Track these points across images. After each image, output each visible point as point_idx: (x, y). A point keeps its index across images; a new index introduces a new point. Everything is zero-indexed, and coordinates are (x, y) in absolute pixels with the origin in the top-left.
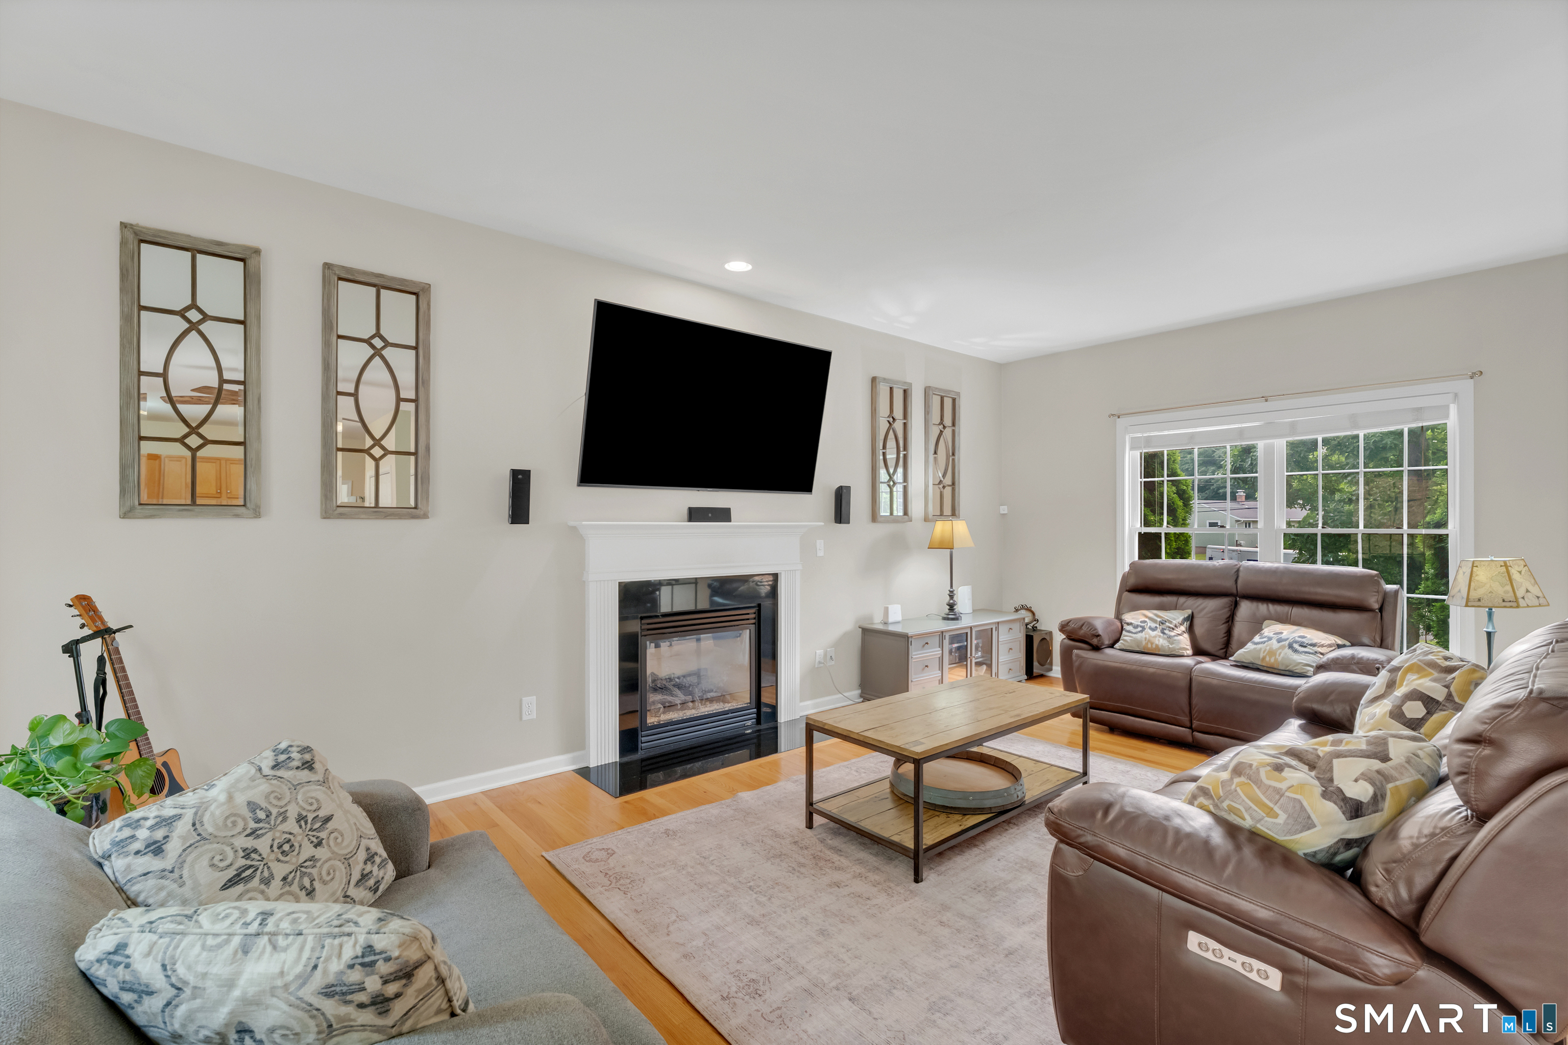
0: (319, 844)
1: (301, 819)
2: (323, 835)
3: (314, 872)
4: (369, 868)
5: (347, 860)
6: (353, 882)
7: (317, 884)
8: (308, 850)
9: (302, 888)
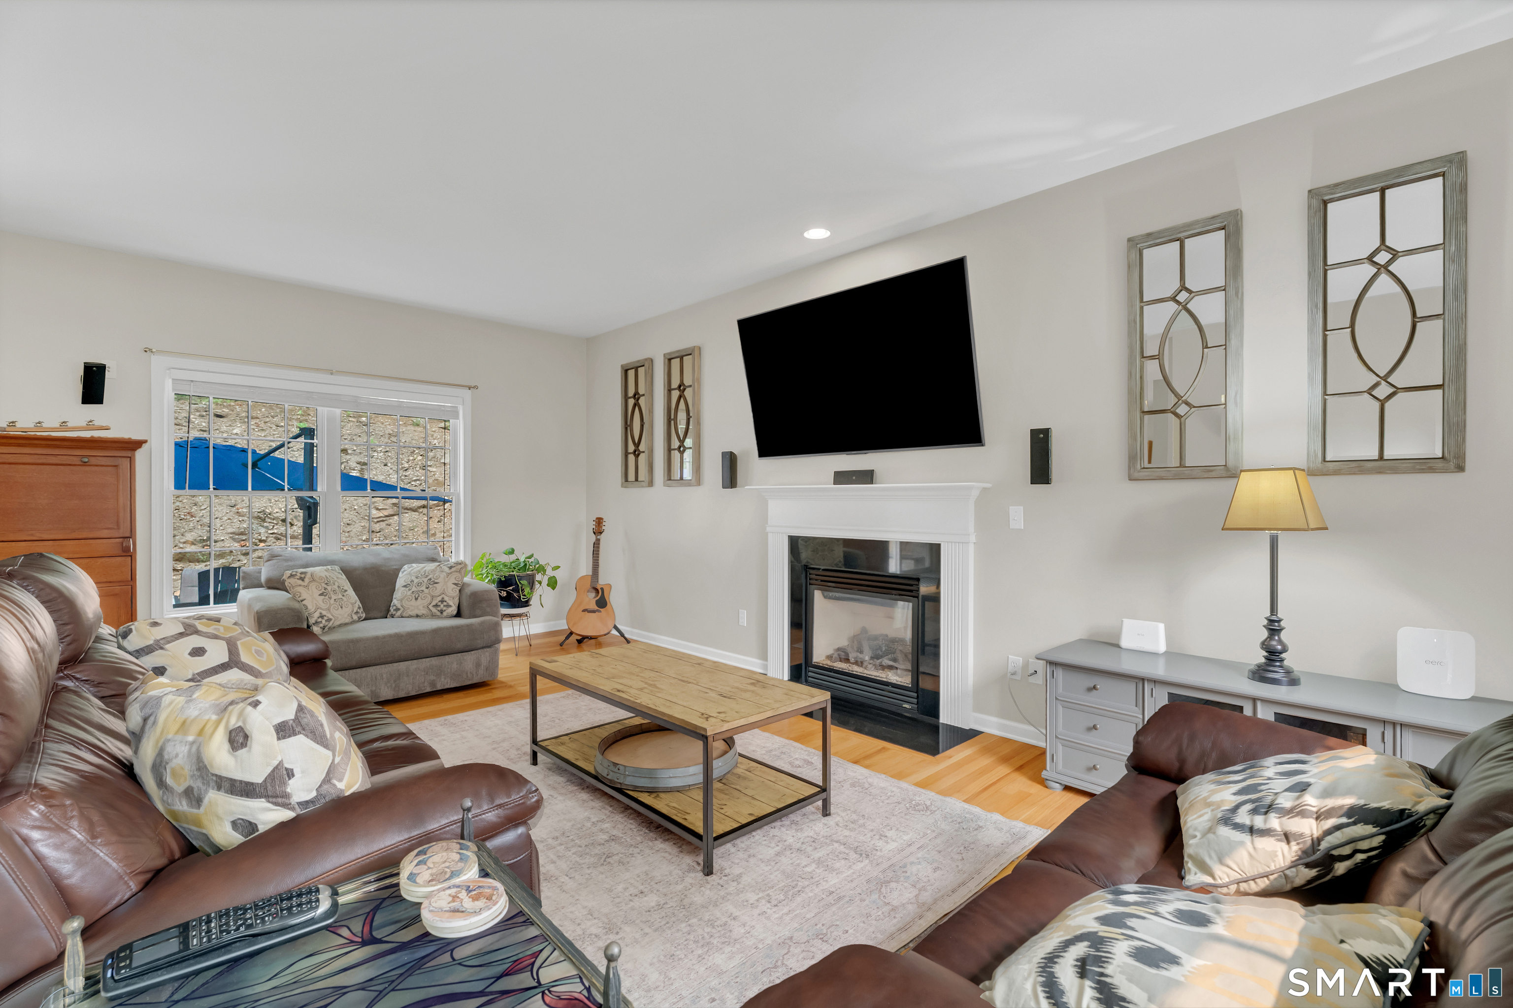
0: (427, 588)
1: (430, 579)
2: (430, 586)
3: (421, 594)
4: (439, 604)
5: (433, 597)
6: (432, 604)
7: (419, 598)
8: (424, 588)
9: (415, 597)
